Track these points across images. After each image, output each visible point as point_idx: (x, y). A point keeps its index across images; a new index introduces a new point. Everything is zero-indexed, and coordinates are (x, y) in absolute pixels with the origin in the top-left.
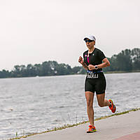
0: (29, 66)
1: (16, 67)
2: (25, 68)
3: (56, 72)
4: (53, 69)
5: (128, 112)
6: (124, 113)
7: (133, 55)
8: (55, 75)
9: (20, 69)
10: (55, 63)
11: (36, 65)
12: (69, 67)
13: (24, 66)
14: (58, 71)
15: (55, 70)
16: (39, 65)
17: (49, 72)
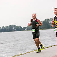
0: (3, 27)
2: (1, 28)
3: (15, 30)
4: (14, 28)
5: (48, 47)
6: (46, 48)
10: (15, 26)
11: (6, 27)
12: (21, 27)
14: (16, 29)
15: (15, 29)
16: (7, 27)
17: (12, 30)
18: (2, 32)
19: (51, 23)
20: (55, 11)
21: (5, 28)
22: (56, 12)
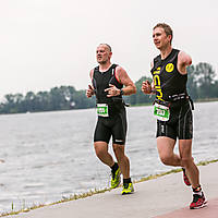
0: (30, 94)
1: (8, 97)
2: (23, 99)
3: (73, 104)
4: (68, 99)
7: (197, 74)
8: (72, 108)
9: (15, 100)
10: (71, 89)
11: (40, 93)
13: (21, 95)
14: (76, 102)
15: (71, 101)
16: (46, 93)
17: (61, 105)
18: (25, 112)
19: (200, 80)
20: (158, 35)
21: (35, 97)
22: (160, 38)
